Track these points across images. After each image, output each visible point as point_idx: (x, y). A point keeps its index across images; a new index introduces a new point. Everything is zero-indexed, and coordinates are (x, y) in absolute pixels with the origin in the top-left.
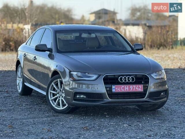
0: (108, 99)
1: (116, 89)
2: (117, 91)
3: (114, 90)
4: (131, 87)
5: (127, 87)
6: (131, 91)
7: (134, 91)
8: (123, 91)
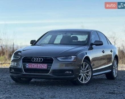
0: (24, 72)
1: (29, 66)
2: (29, 67)
3: (27, 67)
4: (39, 65)
5: (36, 65)
6: (38, 68)
7: (40, 68)
8: (33, 67)
